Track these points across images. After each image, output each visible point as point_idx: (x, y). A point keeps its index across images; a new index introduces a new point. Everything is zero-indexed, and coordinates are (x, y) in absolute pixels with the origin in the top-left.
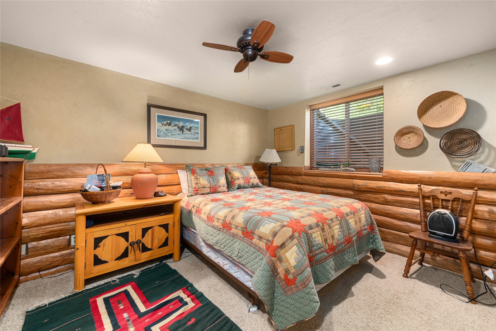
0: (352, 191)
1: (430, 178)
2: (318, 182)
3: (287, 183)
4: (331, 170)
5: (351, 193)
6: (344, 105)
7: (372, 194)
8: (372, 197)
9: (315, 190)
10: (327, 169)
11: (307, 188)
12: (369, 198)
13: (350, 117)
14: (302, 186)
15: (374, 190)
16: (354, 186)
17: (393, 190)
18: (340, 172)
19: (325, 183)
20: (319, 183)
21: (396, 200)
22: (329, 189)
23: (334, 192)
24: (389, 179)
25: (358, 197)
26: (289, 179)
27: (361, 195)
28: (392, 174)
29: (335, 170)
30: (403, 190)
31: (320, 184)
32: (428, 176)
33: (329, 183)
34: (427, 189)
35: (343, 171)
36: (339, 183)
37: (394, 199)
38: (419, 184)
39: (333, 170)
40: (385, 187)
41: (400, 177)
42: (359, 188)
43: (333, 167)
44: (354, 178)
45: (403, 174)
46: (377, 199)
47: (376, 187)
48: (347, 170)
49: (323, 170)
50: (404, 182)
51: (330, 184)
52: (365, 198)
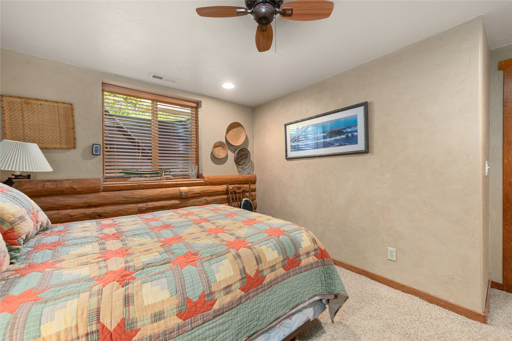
0: (178, 200)
1: (231, 179)
2: (133, 198)
3: (58, 211)
4: (149, 180)
5: (177, 202)
6: (150, 102)
7: (196, 199)
8: (196, 202)
9: (126, 210)
10: (143, 179)
11: (111, 210)
12: (194, 203)
13: (159, 119)
14: (98, 208)
15: (198, 195)
16: (182, 194)
17: (212, 192)
18: (163, 181)
19: (145, 197)
20: (136, 198)
21: (213, 199)
22: (149, 204)
23: (157, 205)
24: (209, 183)
25: (184, 205)
26: (61, 203)
27: (187, 202)
28: (211, 179)
29: (155, 179)
30: (219, 190)
31: (136, 200)
32: (230, 178)
33: (151, 196)
34: (231, 187)
35: (166, 180)
36: (164, 193)
37: (212, 199)
38: (228, 185)
39: (152, 180)
40: (207, 190)
41: (216, 181)
42: (187, 195)
43: (149, 175)
44: (179, 186)
45: (217, 178)
46: (201, 202)
47: (200, 191)
48: (168, 179)
49: (136, 180)
50: (217, 184)
51: (152, 198)
52: (191, 204)
